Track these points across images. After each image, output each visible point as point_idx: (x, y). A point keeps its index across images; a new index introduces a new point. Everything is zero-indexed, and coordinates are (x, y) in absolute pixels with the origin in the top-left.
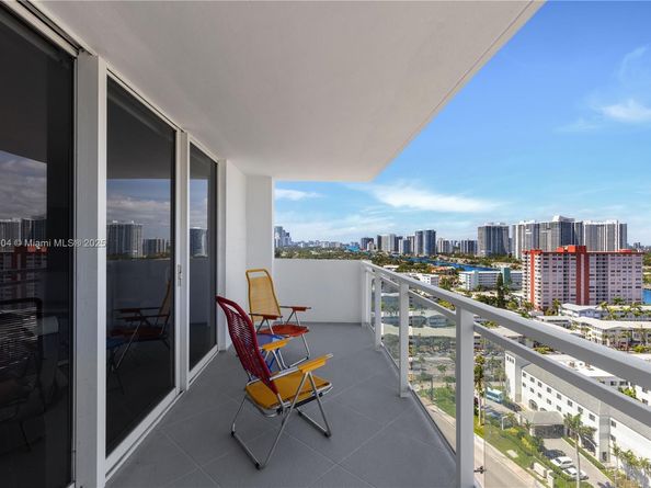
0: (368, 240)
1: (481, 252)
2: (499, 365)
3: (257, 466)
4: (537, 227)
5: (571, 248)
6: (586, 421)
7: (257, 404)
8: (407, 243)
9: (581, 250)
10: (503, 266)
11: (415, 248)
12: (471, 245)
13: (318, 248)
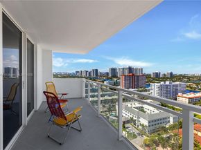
0: (77, 72)
1: (110, 76)
2: (114, 106)
3: (60, 144)
4: (123, 69)
5: (131, 74)
6: (134, 118)
7: (58, 125)
8: (90, 73)
9: (133, 75)
10: (115, 79)
11: (92, 74)
12: (107, 73)
13: (60, 75)
